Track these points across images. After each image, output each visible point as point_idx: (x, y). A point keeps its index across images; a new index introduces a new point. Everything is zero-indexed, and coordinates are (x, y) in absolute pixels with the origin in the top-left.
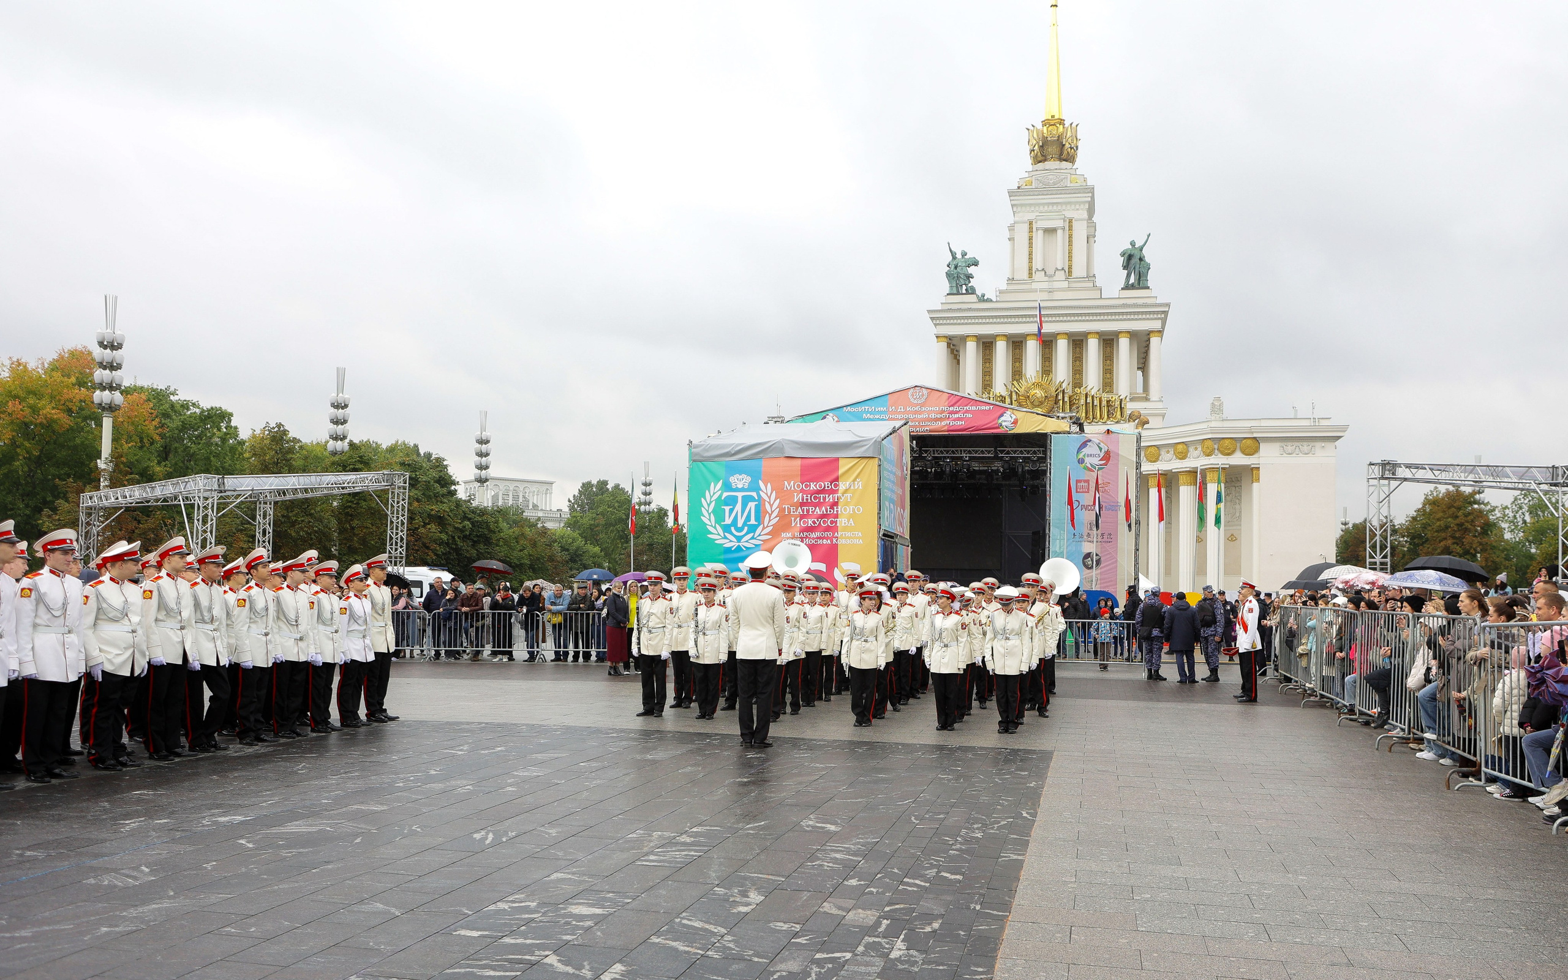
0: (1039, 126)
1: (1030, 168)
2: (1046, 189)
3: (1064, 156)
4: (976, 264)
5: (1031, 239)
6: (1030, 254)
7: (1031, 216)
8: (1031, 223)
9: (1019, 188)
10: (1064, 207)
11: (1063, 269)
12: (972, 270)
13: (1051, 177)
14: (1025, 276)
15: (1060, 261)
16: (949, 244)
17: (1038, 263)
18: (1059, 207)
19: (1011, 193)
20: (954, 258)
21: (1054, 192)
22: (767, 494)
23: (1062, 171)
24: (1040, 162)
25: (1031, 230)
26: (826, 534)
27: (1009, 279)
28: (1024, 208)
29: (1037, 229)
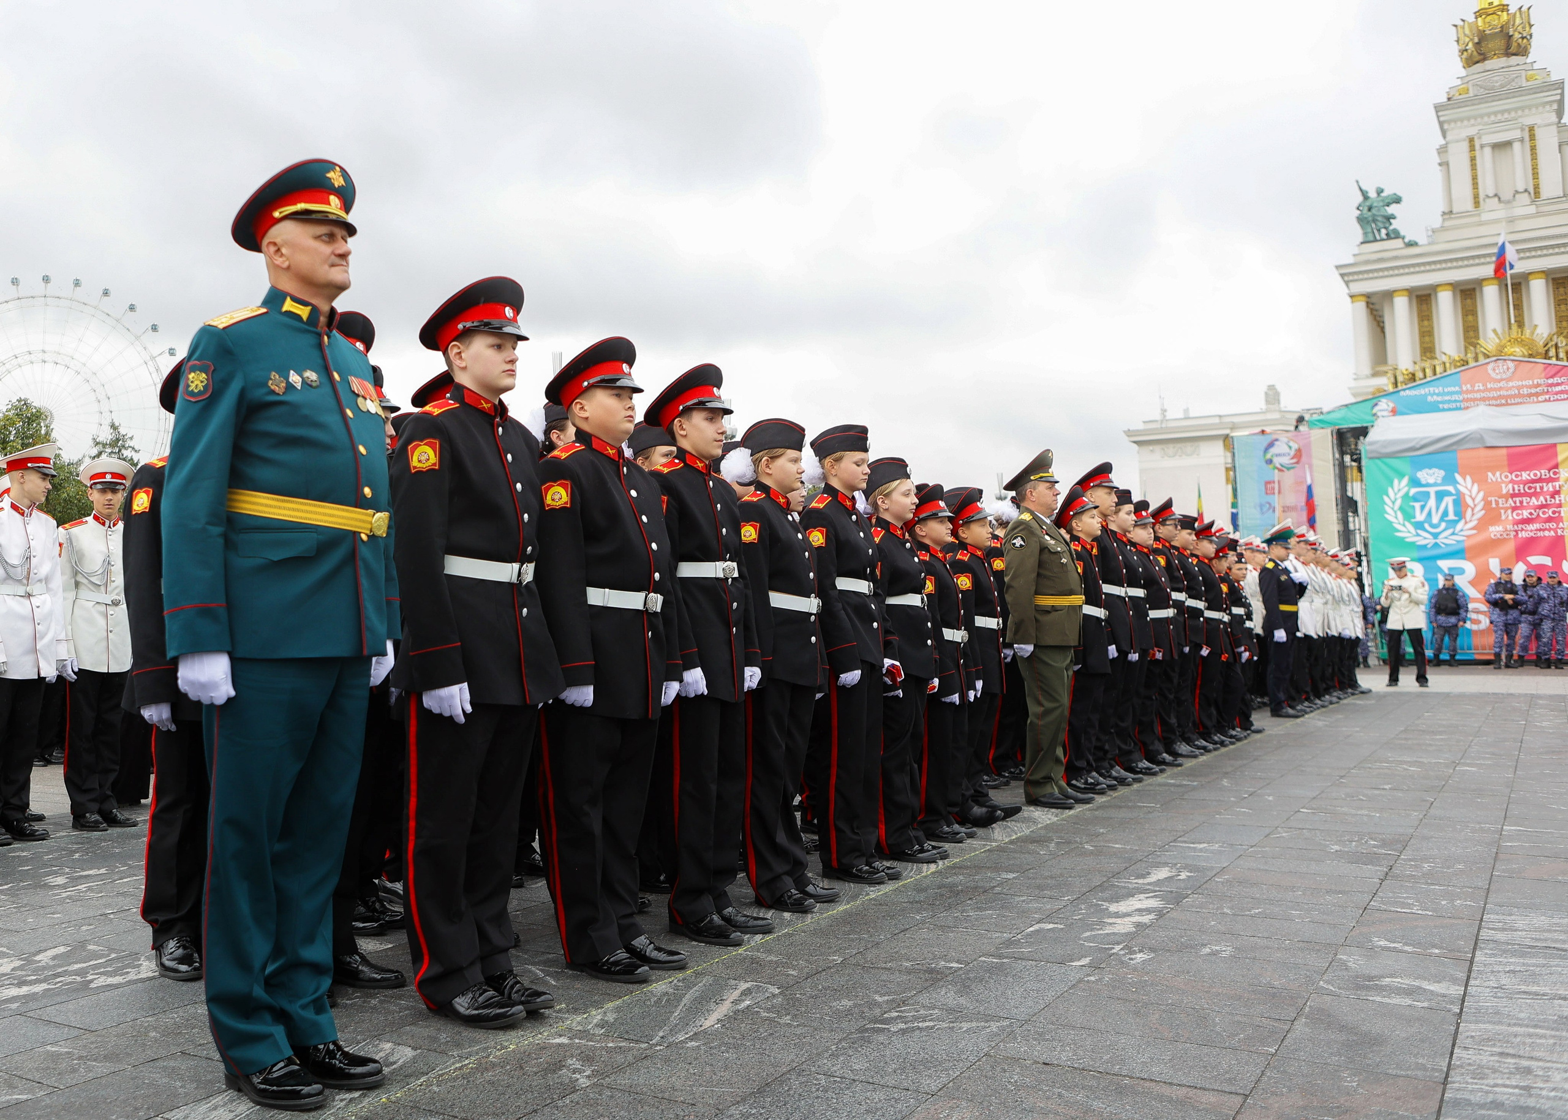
0: (1471, 18)
1: (1463, 72)
2: (1491, 94)
3: (1513, 49)
4: (1397, 200)
5: (1473, 159)
6: (1475, 178)
7: (1472, 131)
8: (1471, 140)
9: (1449, 99)
10: (1520, 113)
11: (1526, 191)
12: (1391, 209)
13: (1495, 78)
14: (1469, 205)
15: (1522, 180)
16: (1357, 182)
17: (1487, 186)
18: (1513, 114)
19: (1438, 108)
20: (1366, 197)
21: (1503, 97)
22: (1466, 488)
23: (1512, 69)
24: (1477, 62)
25: (1472, 148)
26: (1547, 525)
27: (1444, 213)
28: (1459, 124)
29: (1482, 146)
